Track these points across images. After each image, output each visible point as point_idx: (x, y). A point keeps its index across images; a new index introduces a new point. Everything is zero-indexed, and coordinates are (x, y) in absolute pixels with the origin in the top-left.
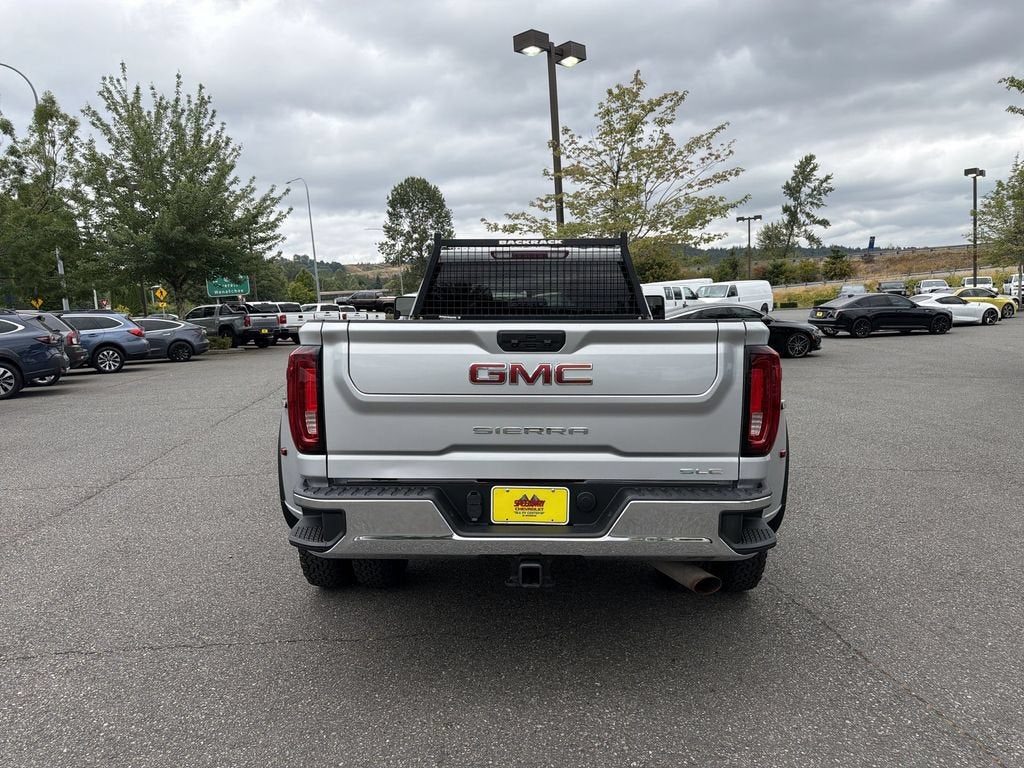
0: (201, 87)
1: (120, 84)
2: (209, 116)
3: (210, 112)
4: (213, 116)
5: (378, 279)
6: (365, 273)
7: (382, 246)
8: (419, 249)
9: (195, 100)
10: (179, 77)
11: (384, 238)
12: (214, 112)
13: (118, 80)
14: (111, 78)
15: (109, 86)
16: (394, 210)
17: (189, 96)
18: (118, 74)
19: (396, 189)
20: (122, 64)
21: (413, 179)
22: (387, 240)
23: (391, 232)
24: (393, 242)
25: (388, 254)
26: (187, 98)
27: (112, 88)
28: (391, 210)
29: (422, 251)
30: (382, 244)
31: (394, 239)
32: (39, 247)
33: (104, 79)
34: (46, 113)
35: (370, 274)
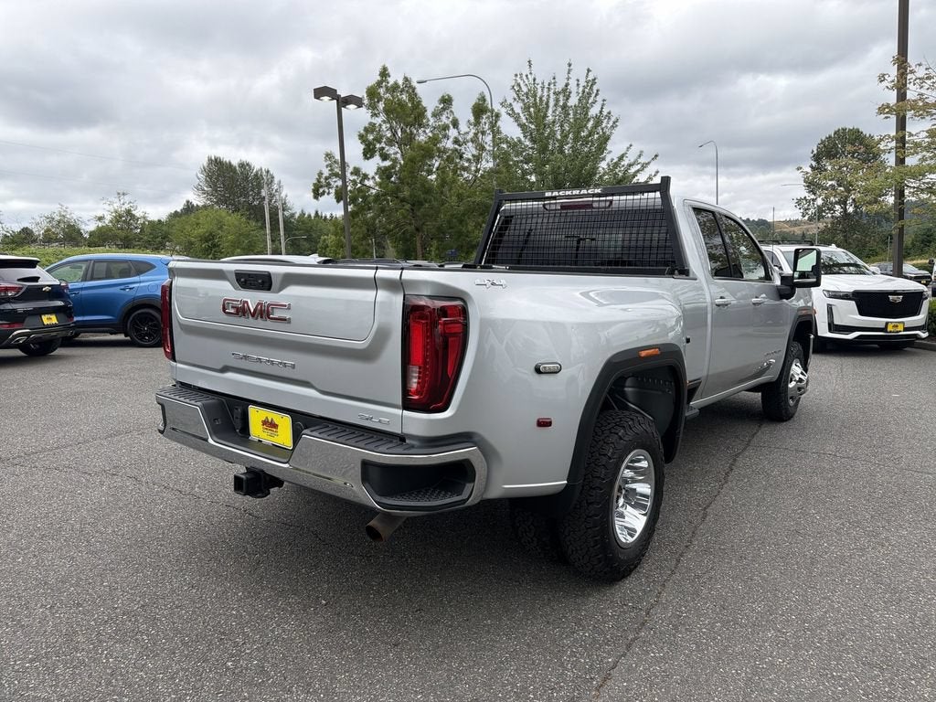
0: (589, 71)
1: (528, 78)
2: (593, 95)
3: (595, 92)
4: (597, 95)
5: (804, 234)
6: (792, 229)
7: (799, 202)
8: (843, 203)
9: (582, 83)
10: (570, 65)
11: (803, 192)
12: (598, 91)
13: (527, 76)
14: (521, 74)
15: (519, 81)
16: (818, 163)
17: (578, 80)
18: (526, 71)
19: (823, 142)
20: (529, 62)
21: (844, 130)
22: (807, 195)
23: (812, 186)
24: (813, 197)
25: (806, 210)
26: (576, 82)
27: (522, 83)
28: (814, 164)
29: (845, 204)
30: (801, 199)
31: (815, 194)
32: (464, 215)
33: (516, 75)
34: (480, 110)
35: (797, 230)
